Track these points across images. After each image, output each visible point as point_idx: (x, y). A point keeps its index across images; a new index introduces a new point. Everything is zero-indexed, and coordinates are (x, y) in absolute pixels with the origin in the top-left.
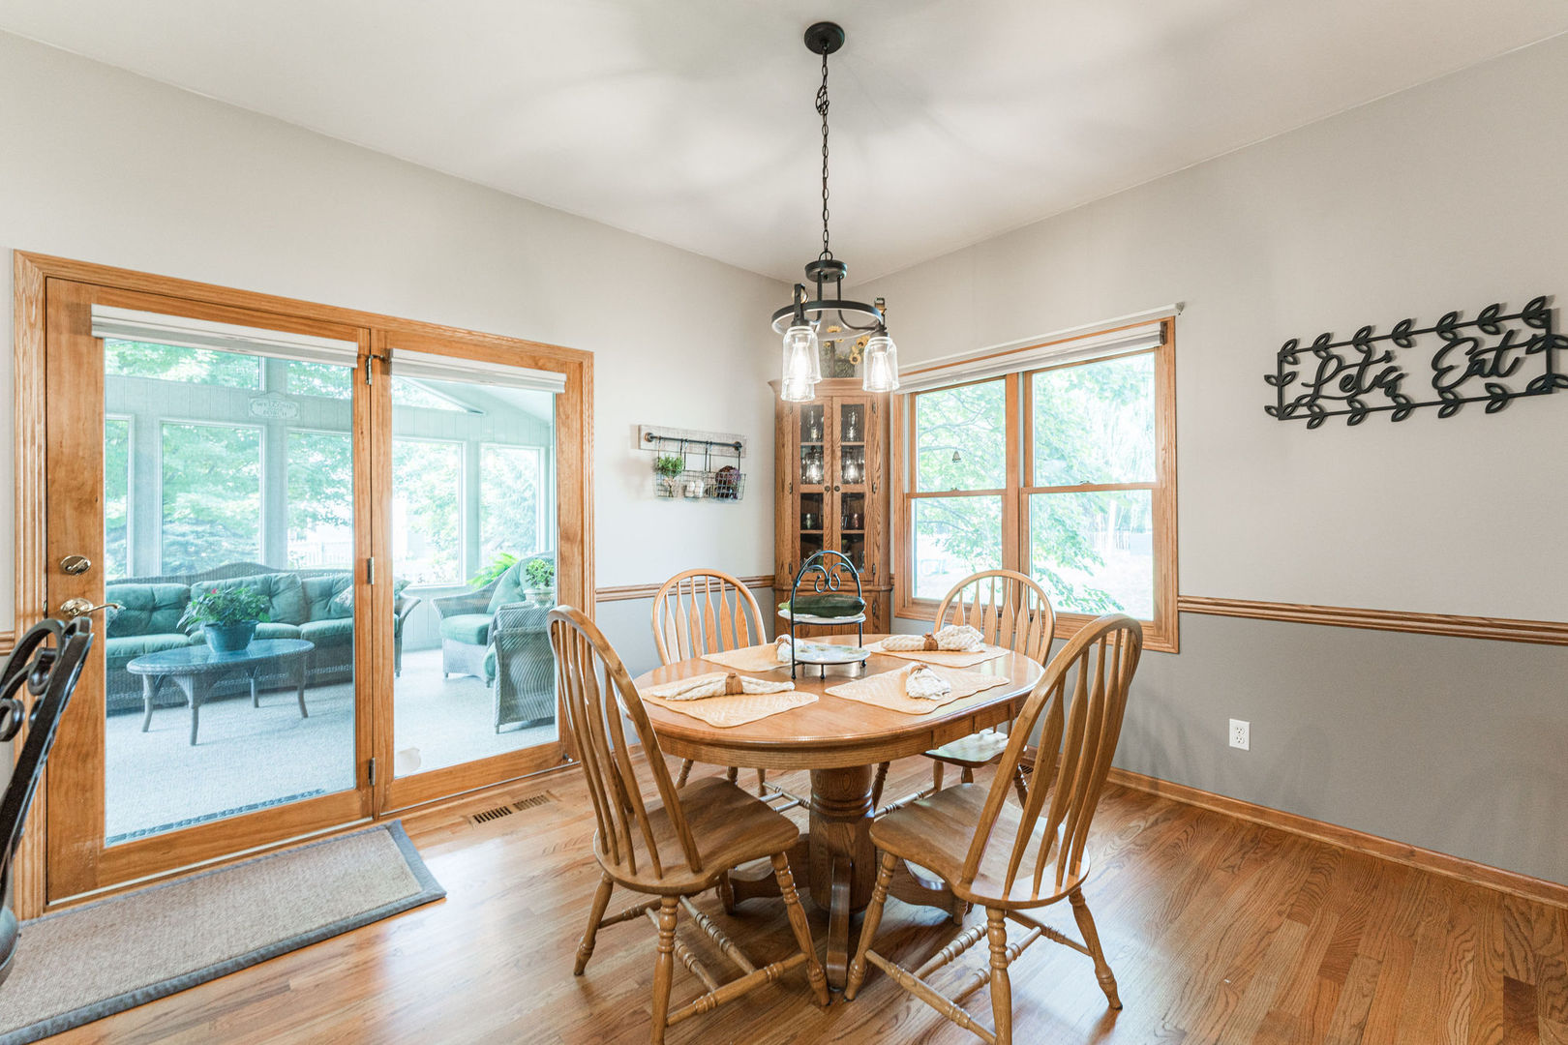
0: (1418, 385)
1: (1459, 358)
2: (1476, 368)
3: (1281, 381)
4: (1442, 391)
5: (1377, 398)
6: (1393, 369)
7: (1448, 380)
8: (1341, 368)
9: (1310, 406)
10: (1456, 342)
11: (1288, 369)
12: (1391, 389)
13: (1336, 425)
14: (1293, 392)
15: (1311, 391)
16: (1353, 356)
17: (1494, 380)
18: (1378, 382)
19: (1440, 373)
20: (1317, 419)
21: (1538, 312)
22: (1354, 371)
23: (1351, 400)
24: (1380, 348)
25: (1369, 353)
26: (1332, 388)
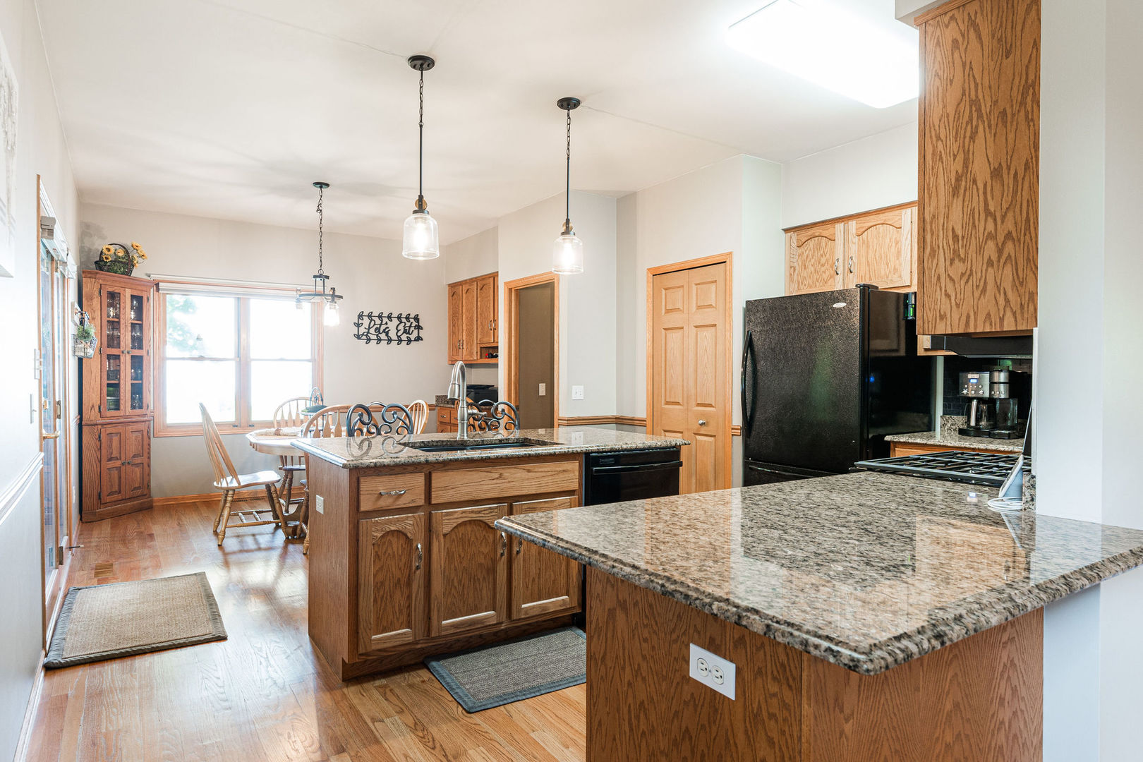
0: (393, 335)
1: (401, 327)
2: (405, 332)
3: (358, 325)
4: (398, 337)
5: (383, 336)
6: (388, 328)
7: (399, 334)
8: (375, 324)
9: (367, 335)
10: (401, 322)
11: (361, 322)
12: (387, 335)
13: (373, 343)
14: (362, 330)
15: (367, 331)
16: (378, 322)
17: (408, 335)
18: (384, 331)
19: (398, 331)
20: (369, 340)
21: (416, 319)
22: (378, 326)
23: (377, 335)
24: (385, 320)
25: (382, 321)
26: (372, 331)
